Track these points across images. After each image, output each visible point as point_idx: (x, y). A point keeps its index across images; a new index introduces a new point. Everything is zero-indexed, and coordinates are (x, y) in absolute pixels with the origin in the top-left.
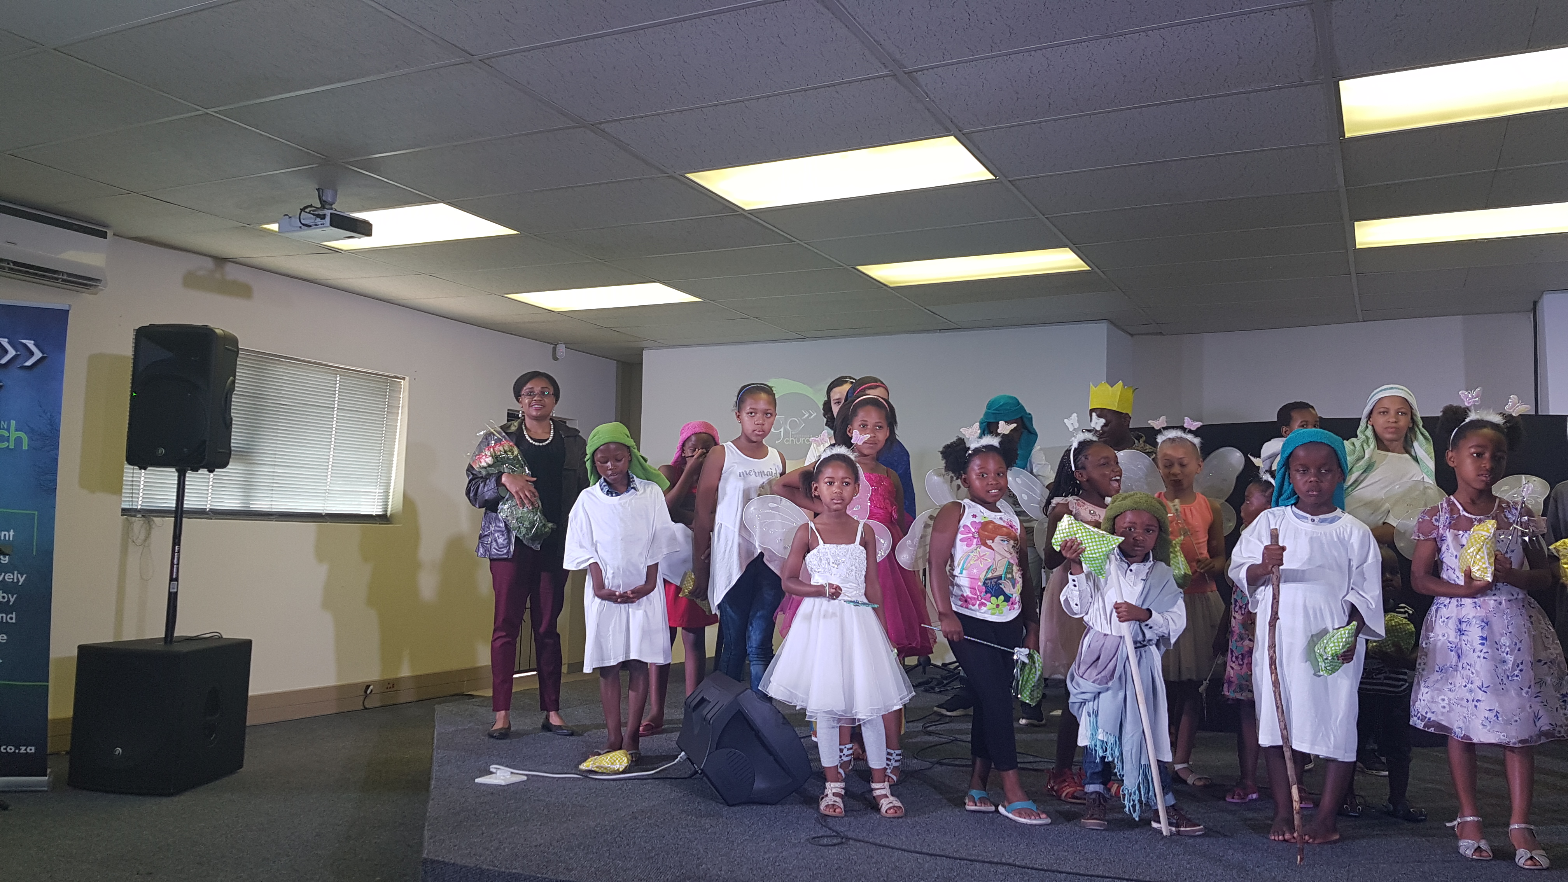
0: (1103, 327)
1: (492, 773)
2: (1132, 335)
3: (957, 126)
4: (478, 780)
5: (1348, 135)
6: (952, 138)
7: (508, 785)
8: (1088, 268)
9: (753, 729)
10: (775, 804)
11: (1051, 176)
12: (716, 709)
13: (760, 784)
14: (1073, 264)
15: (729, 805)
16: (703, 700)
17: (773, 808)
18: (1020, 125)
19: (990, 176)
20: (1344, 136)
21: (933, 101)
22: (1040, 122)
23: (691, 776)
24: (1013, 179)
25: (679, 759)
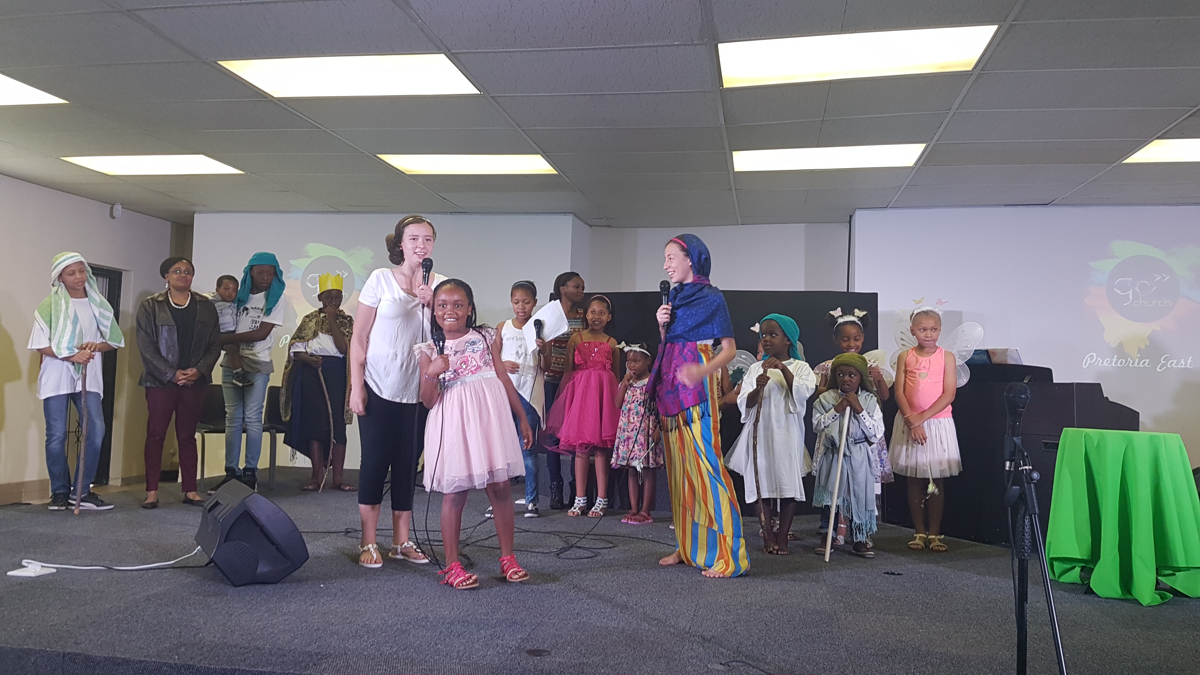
0: (569, 218)
1: (24, 567)
2: (591, 226)
3: (445, 46)
4: (9, 573)
5: (726, 85)
6: (443, 55)
7: (37, 577)
8: (556, 173)
9: (258, 526)
10: (277, 583)
11: (523, 96)
12: (227, 509)
13: (263, 568)
14: (546, 168)
15: (235, 586)
16: (217, 504)
17: (274, 586)
18: (495, 52)
19: (476, 92)
20: (723, 87)
21: (425, 23)
22: (509, 52)
23: (207, 565)
24: (494, 95)
25: (196, 551)
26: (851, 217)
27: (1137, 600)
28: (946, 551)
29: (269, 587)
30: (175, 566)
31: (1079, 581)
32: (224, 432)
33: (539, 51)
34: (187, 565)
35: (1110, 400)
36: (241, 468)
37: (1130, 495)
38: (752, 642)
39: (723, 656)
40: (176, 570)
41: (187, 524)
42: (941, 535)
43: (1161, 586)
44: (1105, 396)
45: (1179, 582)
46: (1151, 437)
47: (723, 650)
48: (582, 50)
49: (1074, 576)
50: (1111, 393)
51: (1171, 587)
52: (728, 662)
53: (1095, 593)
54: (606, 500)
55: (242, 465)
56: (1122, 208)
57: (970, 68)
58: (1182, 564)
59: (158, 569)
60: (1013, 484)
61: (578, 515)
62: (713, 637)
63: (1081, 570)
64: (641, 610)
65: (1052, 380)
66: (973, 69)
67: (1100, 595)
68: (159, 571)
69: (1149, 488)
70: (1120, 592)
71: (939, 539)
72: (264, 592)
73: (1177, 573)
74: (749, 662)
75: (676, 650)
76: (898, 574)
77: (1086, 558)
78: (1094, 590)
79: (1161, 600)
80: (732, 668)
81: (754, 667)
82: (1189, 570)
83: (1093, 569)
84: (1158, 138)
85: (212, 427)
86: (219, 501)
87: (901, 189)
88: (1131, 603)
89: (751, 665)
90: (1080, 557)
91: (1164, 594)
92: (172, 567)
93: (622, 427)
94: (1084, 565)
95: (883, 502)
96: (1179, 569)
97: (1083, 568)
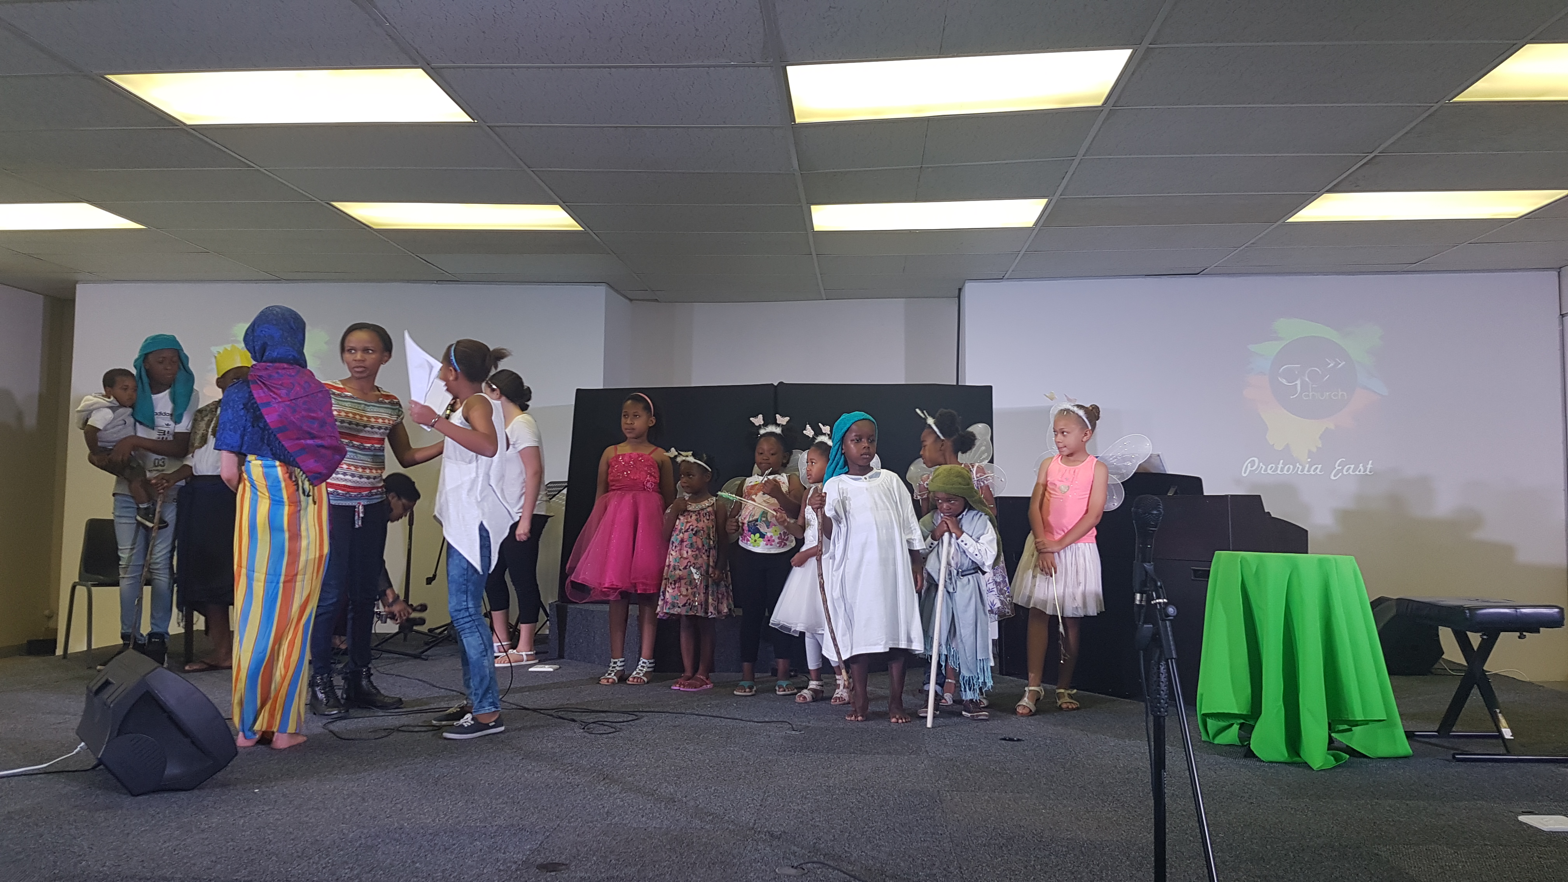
0: (602, 290)
2: (631, 300)
3: (423, 58)
5: (798, 121)
6: (420, 70)
8: (581, 229)
9: (165, 712)
10: (193, 789)
11: (531, 127)
12: (120, 690)
13: (172, 770)
14: (567, 223)
15: (133, 795)
16: (107, 683)
17: (188, 794)
18: (491, 68)
19: (468, 119)
20: (795, 122)
21: (394, 27)
22: (511, 68)
23: (94, 768)
24: (491, 124)
25: (78, 749)
26: (960, 290)
27: (1306, 763)
28: (1077, 709)
29: (182, 795)
30: (48, 771)
31: (1237, 742)
32: (117, 584)
33: (552, 68)
34: (67, 769)
35: (1273, 516)
36: (145, 634)
37: (1296, 633)
38: (834, 836)
39: (795, 856)
40: (51, 776)
41: (67, 713)
42: (1073, 688)
43: (1336, 744)
44: (1266, 511)
45: (1357, 739)
46: (1320, 560)
47: (796, 848)
48: (609, 67)
49: (1231, 735)
50: (1273, 507)
51: (1347, 746)
52: (802, 864)
53: (1257, 757)
54: (652, 661)
55: (145, 628)
56: (1288, 277)
57: (1100, 103)
58: (1359, 717)
59: (25, 775)
60: (1145, 623)
61: (613, 683)
62: (785, 832)
63: (1240, 729)
64: (692, 803)
65: (1203, 493)
66: (1103, 104)
67: (1262, 759)
68: (25, 778)
69: (1318, 624)
70: (1286, 755)
71: (1069, 694)
72: (174, 802)
73: (1353, 728)
74: (829, 863)
75: (735, 852)
76: (1018, 740)
77: (1245, 713)
78: (1255, 752)
79: (1334, 762)
80: (806, 871)
81: (834, 869)
82: (1367, 724)
83: (1253, 727)
84: (1329, 191)
85: (101, 577)
86: (110, 680)
87: (1020, 255)
88: (1299, 767)
89: (830, 866)
90: (1237, 712)
91: (1339, 754)
92: (45, 772)
93: (672, 564)
94: (1242, 721)
95: (1001, 649)
96: (1356, 724)
97: (1242, 726)
